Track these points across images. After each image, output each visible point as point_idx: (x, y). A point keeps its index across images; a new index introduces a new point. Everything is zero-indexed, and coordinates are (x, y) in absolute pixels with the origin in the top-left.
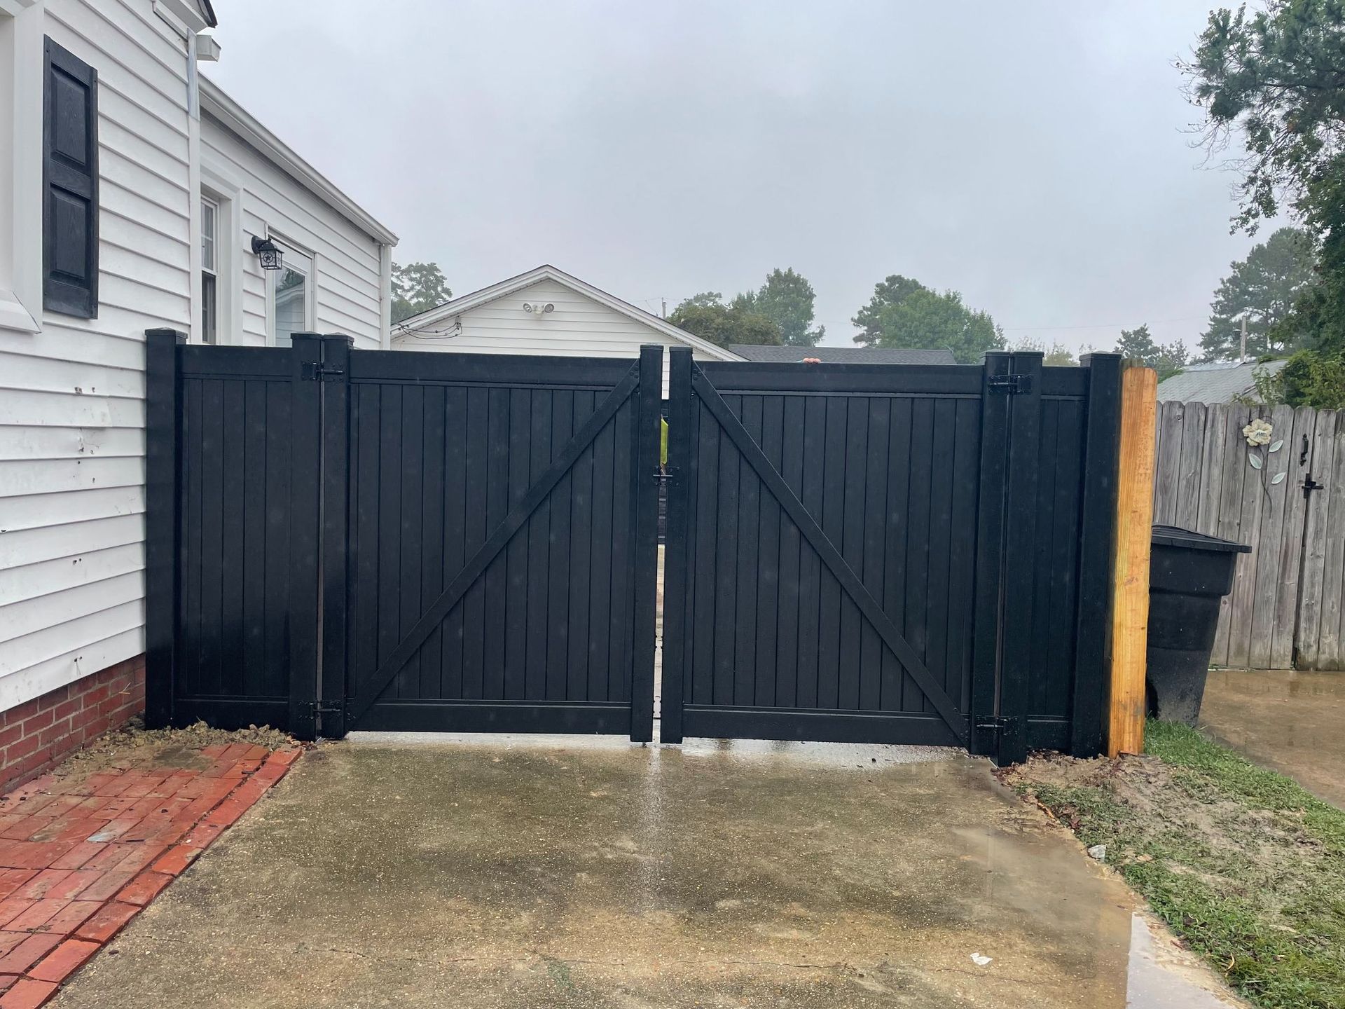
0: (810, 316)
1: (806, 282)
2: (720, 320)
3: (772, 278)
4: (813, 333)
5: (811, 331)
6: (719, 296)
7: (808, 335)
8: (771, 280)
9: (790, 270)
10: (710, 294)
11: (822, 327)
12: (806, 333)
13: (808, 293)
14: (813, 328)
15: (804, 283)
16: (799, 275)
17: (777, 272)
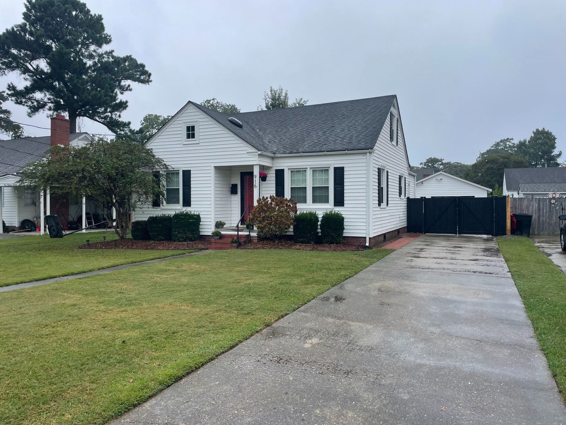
0: (554, 147)
1: (552, 133)
2: (501, 160)
3: (535, 133)
4: (556, 154)
5: (555, 154)
6: (512, 139)
7: (553, 155)
8: (534, 133)
9: (544, 129)
10: (508, 139)
11: (560, 151)
12: (552, 154)
13: (553, 138)
14: (555, 152)
15: (551, 133)
16: (548, 131)
17: (537, 130)
